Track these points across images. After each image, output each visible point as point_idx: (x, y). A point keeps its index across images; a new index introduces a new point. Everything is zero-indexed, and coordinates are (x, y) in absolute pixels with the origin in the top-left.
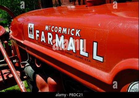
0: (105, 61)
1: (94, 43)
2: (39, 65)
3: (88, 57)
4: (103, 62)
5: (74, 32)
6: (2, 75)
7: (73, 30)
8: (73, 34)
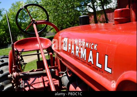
0: (113, 72)
1: (106, 56)
2: (70, 75)
3: (101, 68)
4: (111, 73)
5: (93, 46)
6: (44, 82)
7: (93, 44)
8: (92, 48)
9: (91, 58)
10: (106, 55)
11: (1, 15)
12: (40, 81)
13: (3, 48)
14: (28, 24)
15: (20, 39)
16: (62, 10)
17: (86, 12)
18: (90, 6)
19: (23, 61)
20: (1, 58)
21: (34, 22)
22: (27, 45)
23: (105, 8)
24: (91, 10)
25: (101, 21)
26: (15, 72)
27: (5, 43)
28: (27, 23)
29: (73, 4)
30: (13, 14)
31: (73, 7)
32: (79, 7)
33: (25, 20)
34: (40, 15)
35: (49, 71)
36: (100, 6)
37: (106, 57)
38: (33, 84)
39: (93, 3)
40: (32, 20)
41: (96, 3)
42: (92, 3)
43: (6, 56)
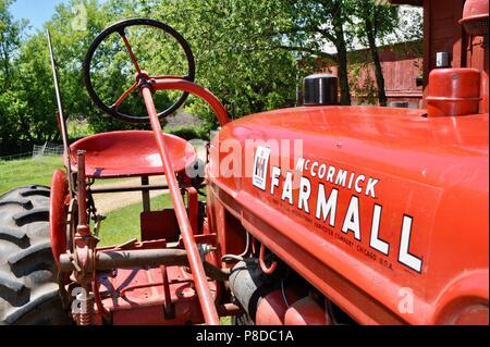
0: (425, 270)
1: (406, 218)
2: (268, 267)
3: (387, 255)
4: (420, 273)
5: (363, 184)
6: (166, 284)
7: (362, 177)
8: (359, 190)
9: (352, 220)
10: (405, 215)
11: (17, 43)
12: (151, 282)
13: (17, 158)
14: (107, 79)
15: (75, 129)
16: (230, 41)
17: (313, 52)
18: (325, 33)
19: (94, 210)
20: (25, 195)
21: (144, 82)
22: (111, 155)
23: (378, 43)
24: (330, 48)
25: (361, 86)
26: (82, 247)
27: (24, 140)
28: (105, 76)
29: (268, 22)
30: (59, 41)
31: (269, 34)
32: (287, 32)
33: (98, 65)
34: (152, 53)
35: (194, 249)
36: (361, 34)
37: (407, 221)
38: (128, 290)
39: (338, 24)
40: (137, 74)
41: (347, 23)
42: (333, 24)
43: (38, 189)
